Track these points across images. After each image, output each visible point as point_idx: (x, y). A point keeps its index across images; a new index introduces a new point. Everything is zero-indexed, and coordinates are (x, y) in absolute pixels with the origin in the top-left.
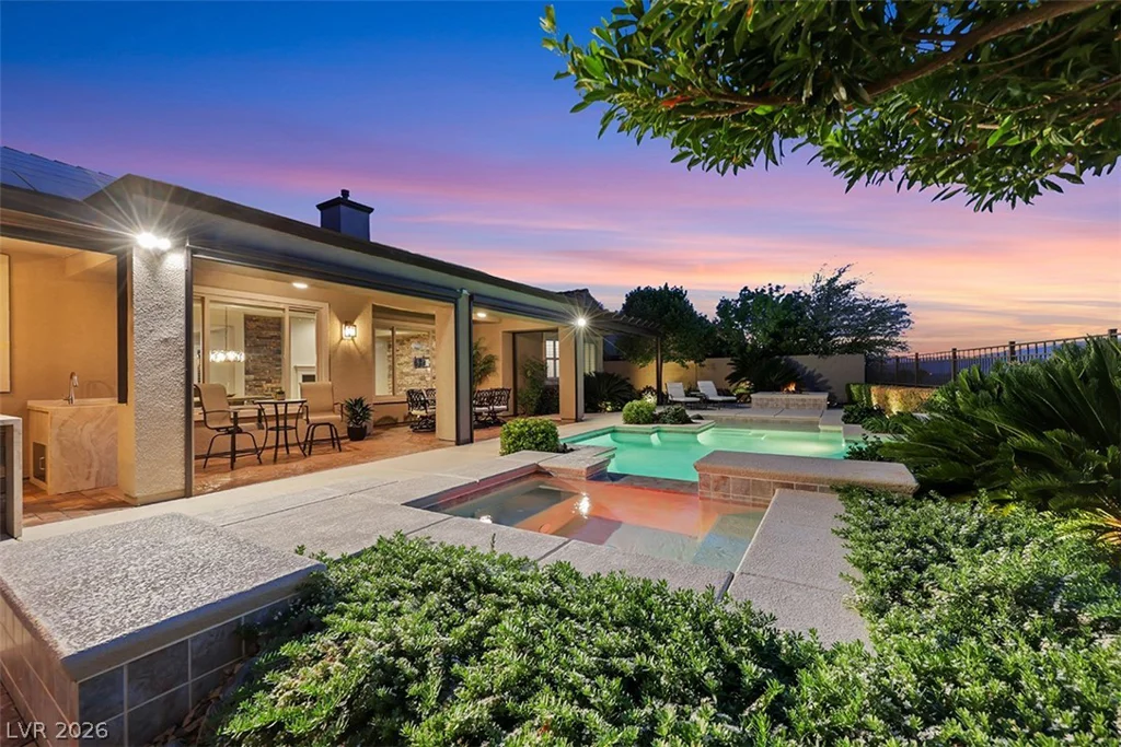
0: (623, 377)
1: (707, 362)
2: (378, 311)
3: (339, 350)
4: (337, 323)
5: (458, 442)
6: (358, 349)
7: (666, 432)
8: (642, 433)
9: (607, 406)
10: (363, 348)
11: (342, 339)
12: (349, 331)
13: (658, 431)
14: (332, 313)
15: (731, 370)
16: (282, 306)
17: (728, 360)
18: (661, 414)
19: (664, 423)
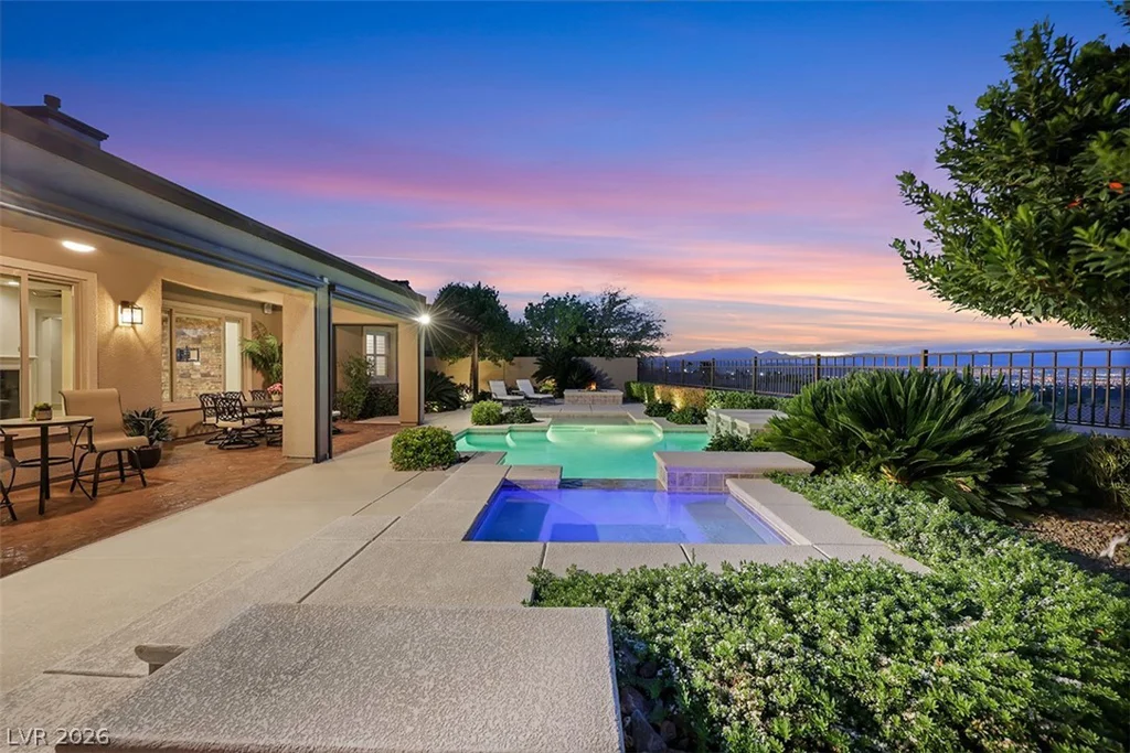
0: (447, 376)
1: (516, 359)
2: (169, 289)
3: (112, 342)
4: (109, 305)
5: (317, 460)
6: (141, 341)
7: (518, 431)
8: (498, 434)
9: (433, 405)
10: (149, 340)
11: (117, 326)
12: (126, 316)
13: (510, 431)
14: (102, 289)
15: (537, 368)
16: (15, 272)
17: (534, 359)
18: (507, 414)
19: (512, 422)
